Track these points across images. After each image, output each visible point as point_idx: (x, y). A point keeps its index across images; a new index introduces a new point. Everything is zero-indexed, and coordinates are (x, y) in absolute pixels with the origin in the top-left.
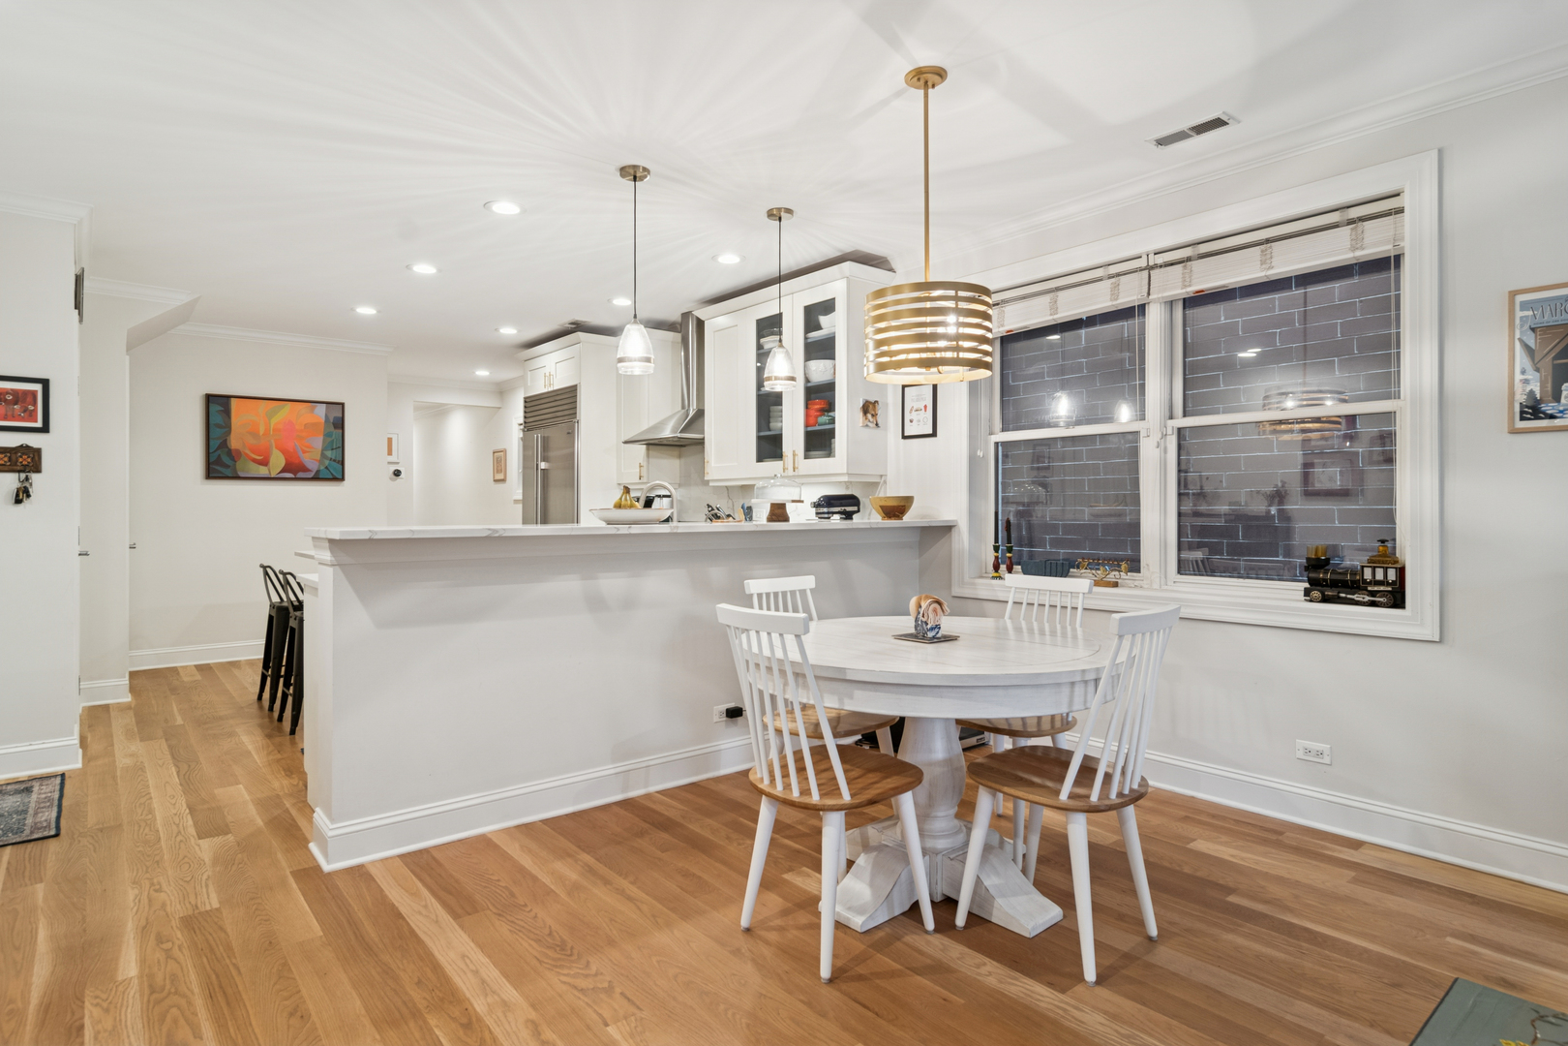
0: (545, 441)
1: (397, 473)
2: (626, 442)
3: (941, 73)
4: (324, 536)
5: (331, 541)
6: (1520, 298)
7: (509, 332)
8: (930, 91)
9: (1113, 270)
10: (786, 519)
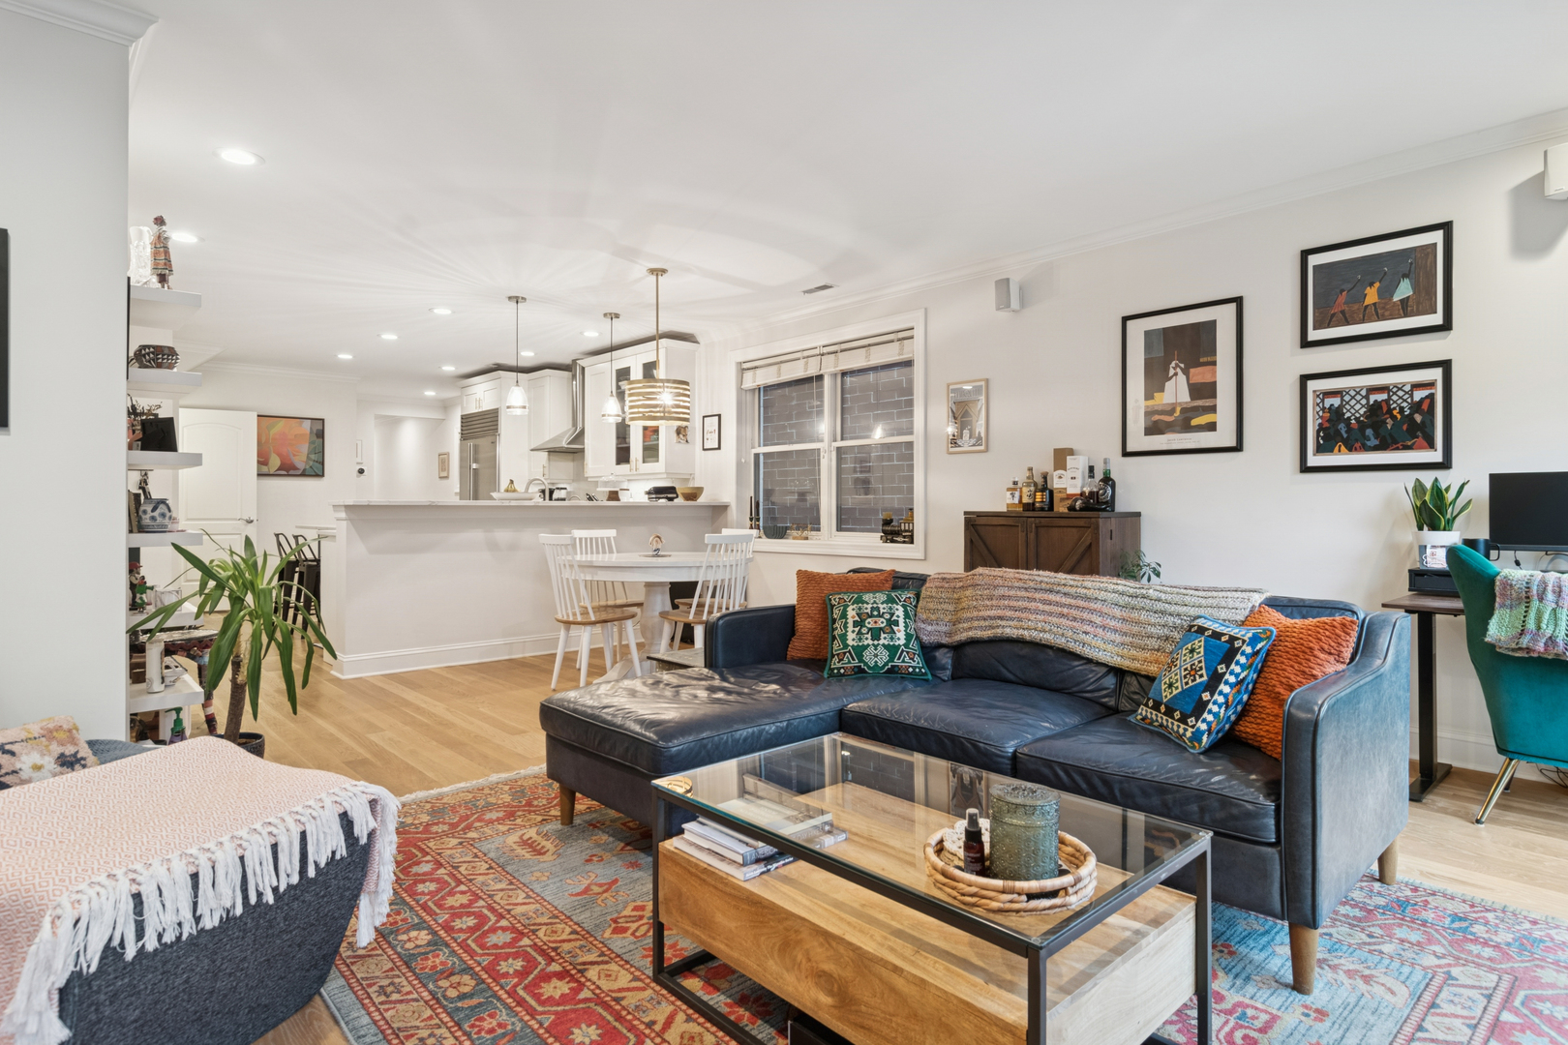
0: (476, 447)
1: (361, 471)
2: (532, 450)
3: (664, 271)
4: (342, 504)
5: (346, 507)
6: (951, 387)
7: (449, 369)
8: (660, 277)
9: (806, 353)
10: (618, 500)
